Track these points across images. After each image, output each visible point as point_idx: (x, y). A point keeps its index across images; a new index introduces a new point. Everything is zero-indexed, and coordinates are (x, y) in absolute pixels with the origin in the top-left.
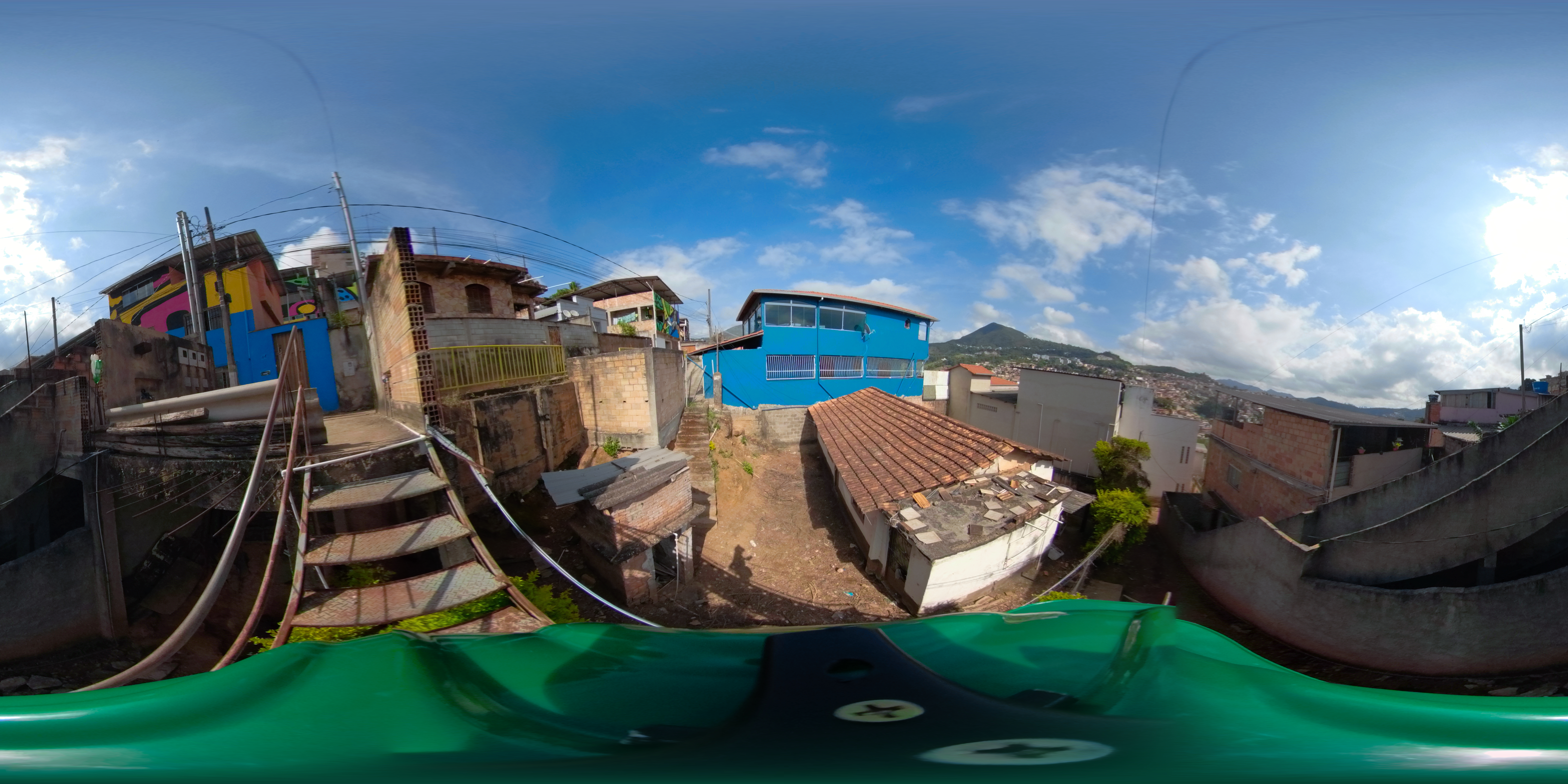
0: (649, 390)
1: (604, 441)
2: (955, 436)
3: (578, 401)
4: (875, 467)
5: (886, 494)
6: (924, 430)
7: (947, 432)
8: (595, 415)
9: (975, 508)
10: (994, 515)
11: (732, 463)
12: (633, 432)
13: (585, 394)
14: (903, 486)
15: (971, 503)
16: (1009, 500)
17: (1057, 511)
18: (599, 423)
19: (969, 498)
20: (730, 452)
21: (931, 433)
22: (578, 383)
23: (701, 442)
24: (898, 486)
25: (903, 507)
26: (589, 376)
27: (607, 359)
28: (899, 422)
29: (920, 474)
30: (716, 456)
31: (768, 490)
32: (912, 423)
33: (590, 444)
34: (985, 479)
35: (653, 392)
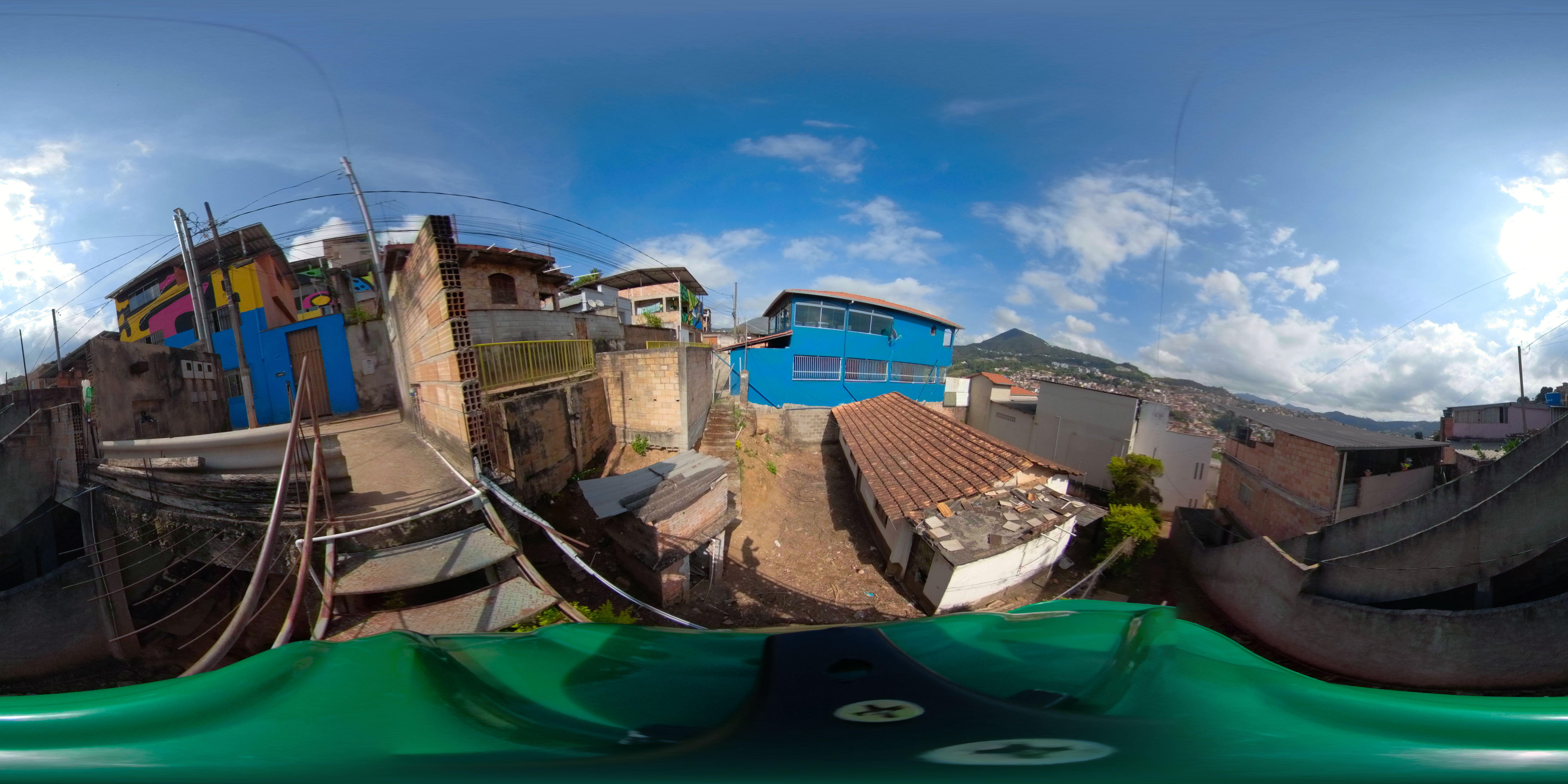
0: (680, 390)
1: (632, 439)
2: (977, 448)
3: (607, 397)
4: (901, 476)
5: (912, 503)
6: (948, 441)
7: (969, 444)
8: (624, 412)
9: (994, 519)
10: (1012, 526)
11: (758, 462)
12: (663, 431)
13: (614, 391)
14: (928, 496)
15: (990, 514)
16: (1026, 512)
17: (1071, 524)
18: (628, 421)
19: (989, 509)
20: (754, 452)
21: (954, 444)
22: (607, 378)
23: (728, 441)
24: (923, 496)
25: (928, 515)
26: (619, 373)
27: (639, 356)
28: (923, 431)
29: (944, 485)
30: (742, 456)
31: (790, 490)
32: (936, 434)
33: (618, 441)
34: (1004, 491)
35: (685, 392)
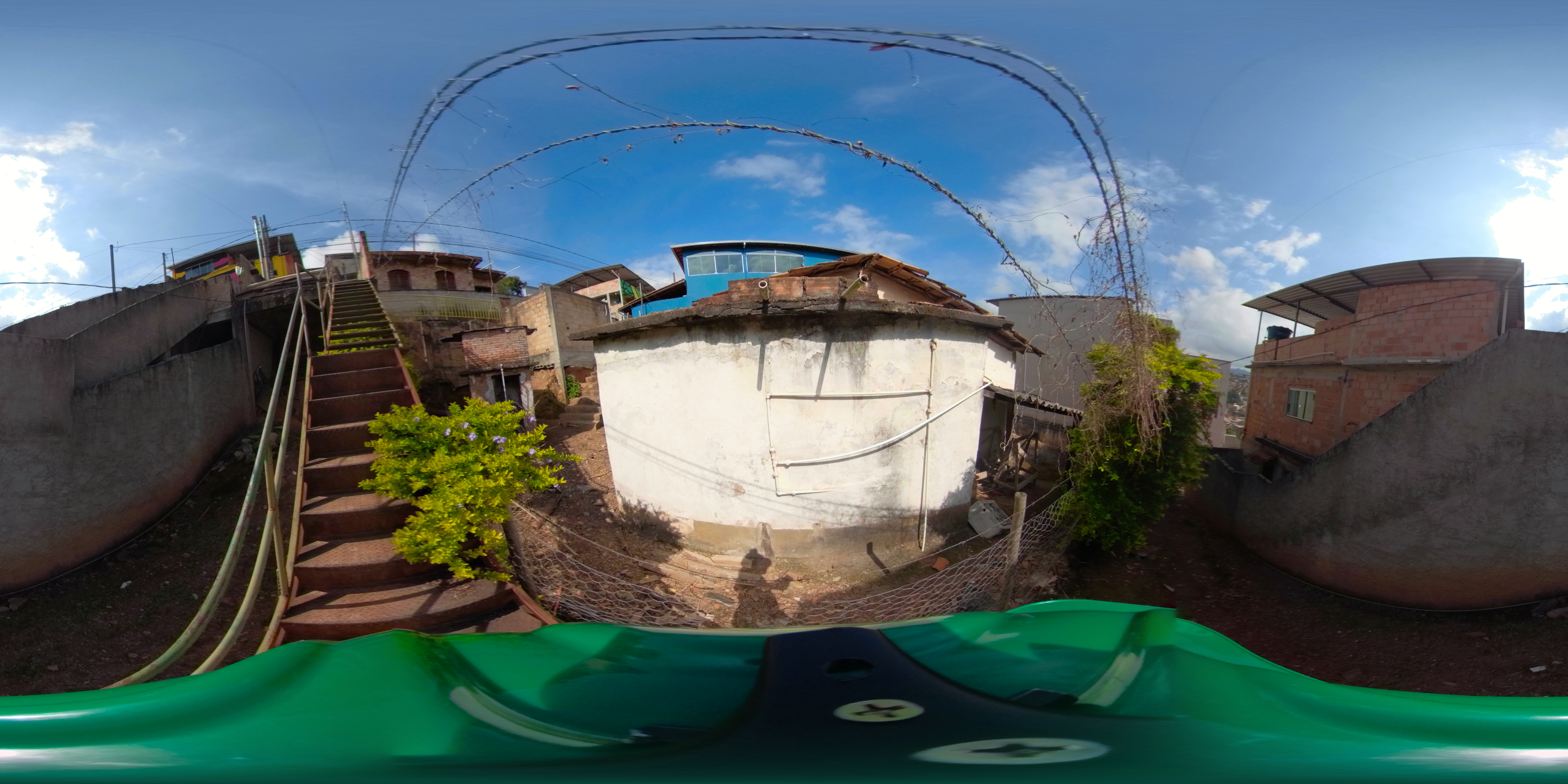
35: (553, 319)
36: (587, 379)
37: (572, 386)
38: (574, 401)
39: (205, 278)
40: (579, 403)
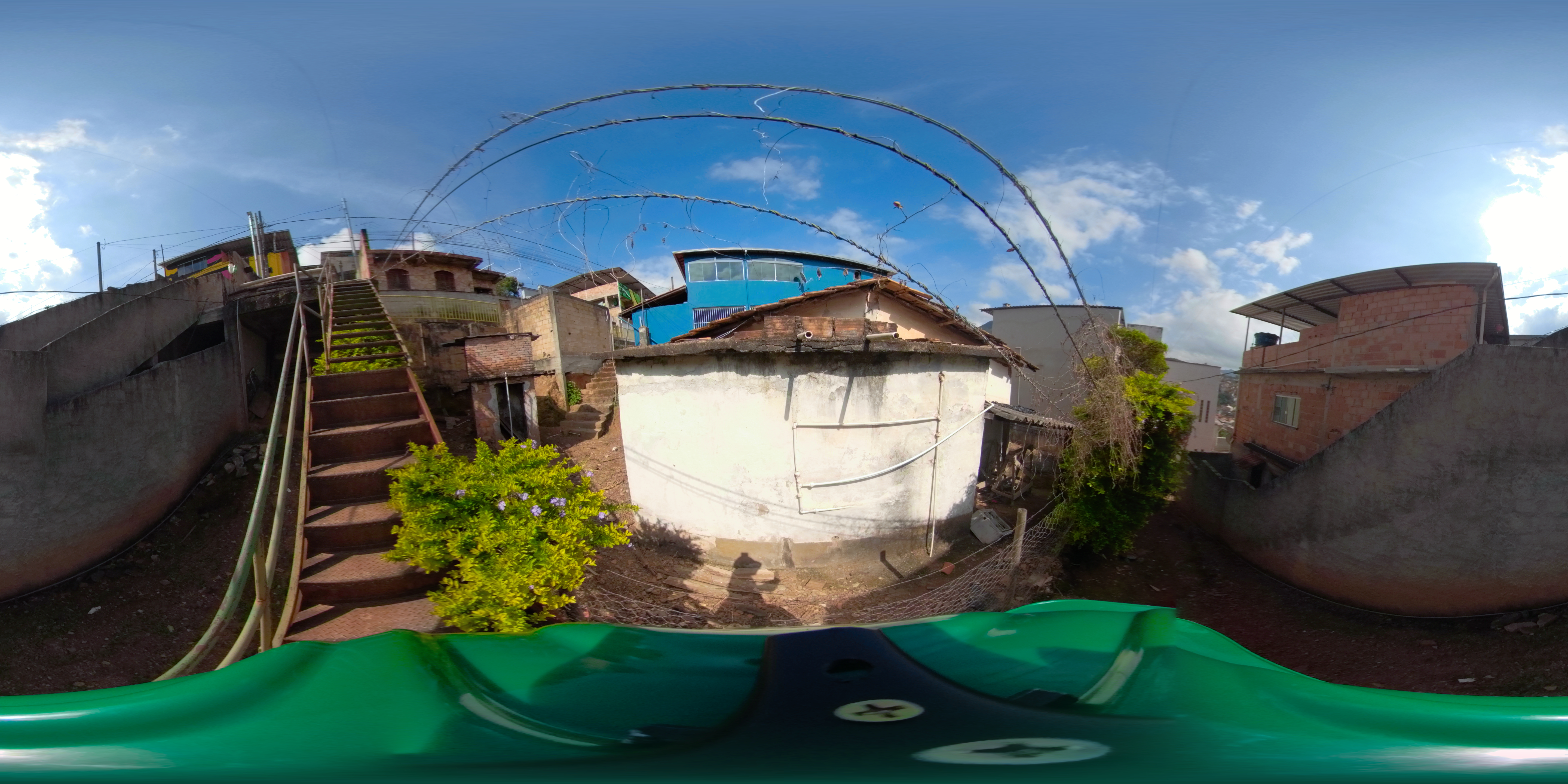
0: (553, 323)
12: (544, 358)
22: (509, 328)
26: (515, 322)
27: (525, 306)
35: (555, 324)
36: (587, 385)
37: (572, 392)
38: (575, 408)
39: (195, 276)
40: (580, 410)
